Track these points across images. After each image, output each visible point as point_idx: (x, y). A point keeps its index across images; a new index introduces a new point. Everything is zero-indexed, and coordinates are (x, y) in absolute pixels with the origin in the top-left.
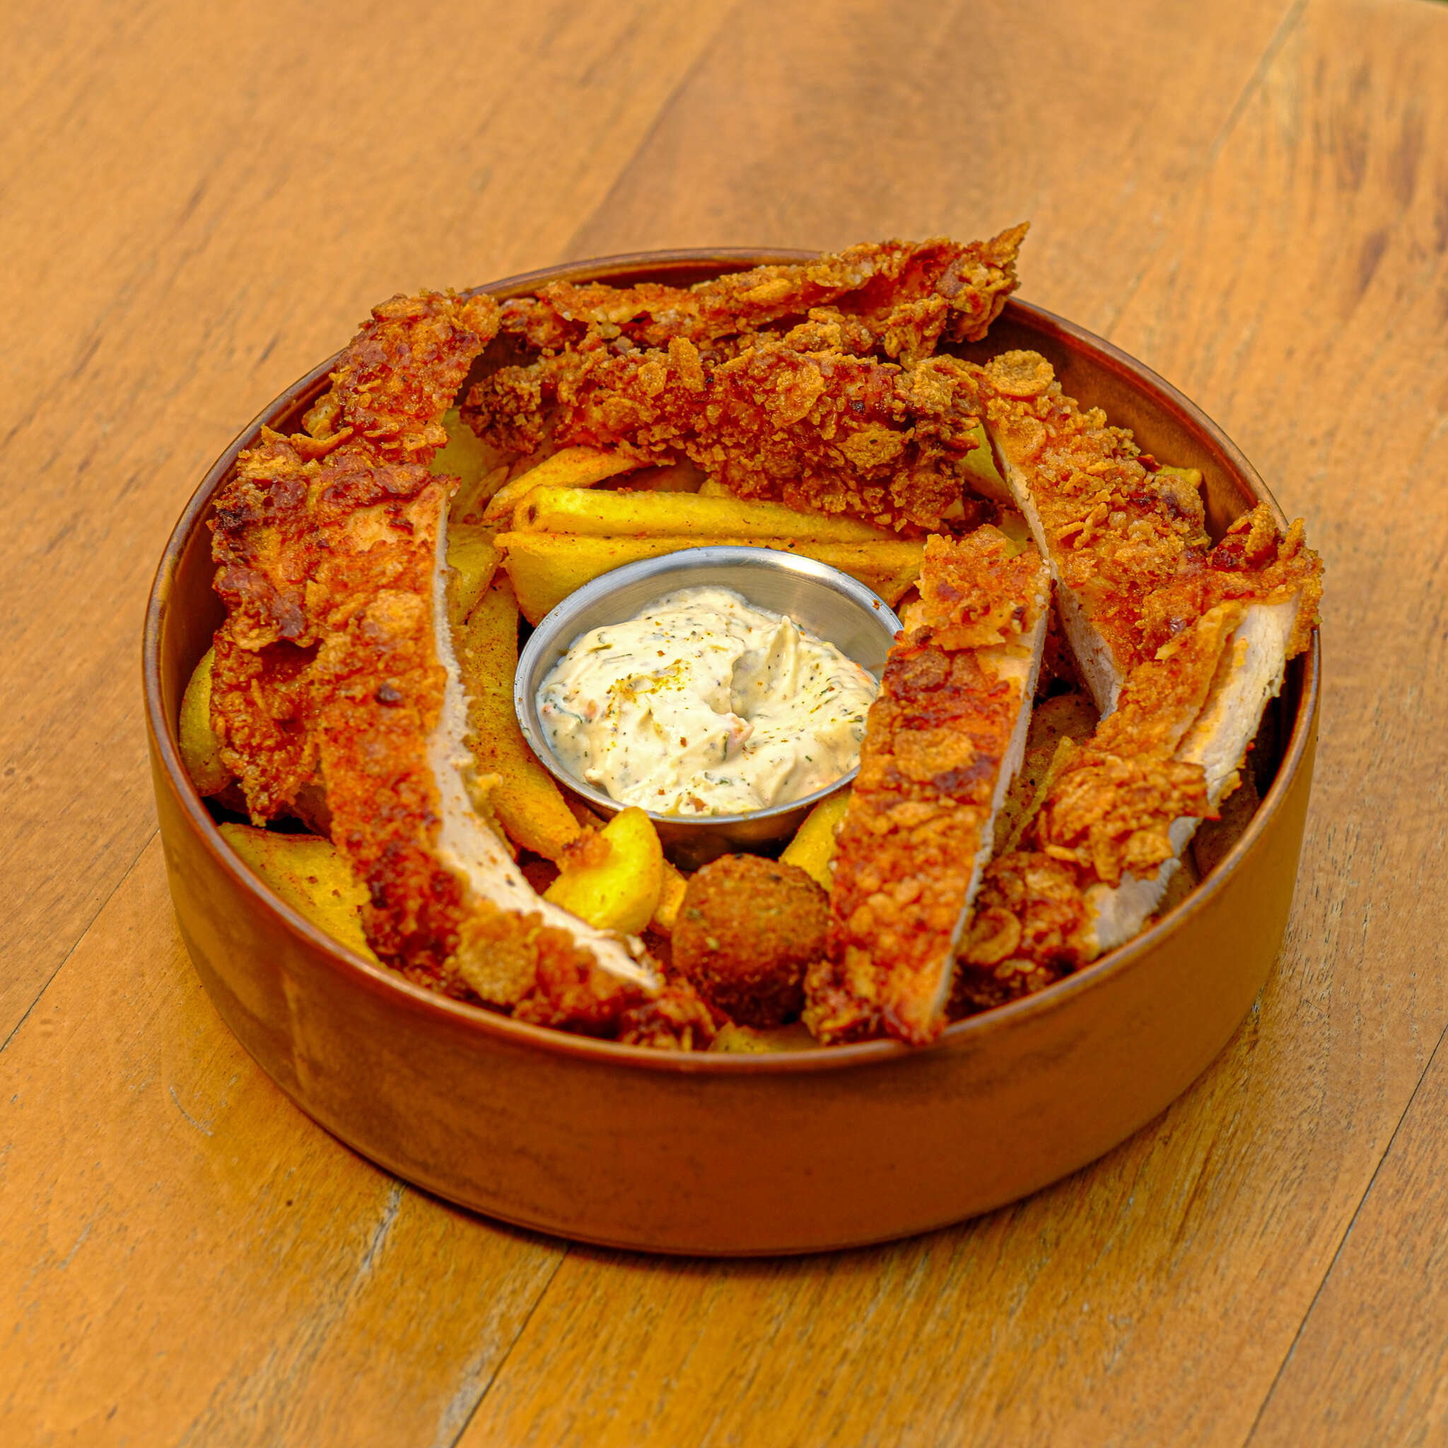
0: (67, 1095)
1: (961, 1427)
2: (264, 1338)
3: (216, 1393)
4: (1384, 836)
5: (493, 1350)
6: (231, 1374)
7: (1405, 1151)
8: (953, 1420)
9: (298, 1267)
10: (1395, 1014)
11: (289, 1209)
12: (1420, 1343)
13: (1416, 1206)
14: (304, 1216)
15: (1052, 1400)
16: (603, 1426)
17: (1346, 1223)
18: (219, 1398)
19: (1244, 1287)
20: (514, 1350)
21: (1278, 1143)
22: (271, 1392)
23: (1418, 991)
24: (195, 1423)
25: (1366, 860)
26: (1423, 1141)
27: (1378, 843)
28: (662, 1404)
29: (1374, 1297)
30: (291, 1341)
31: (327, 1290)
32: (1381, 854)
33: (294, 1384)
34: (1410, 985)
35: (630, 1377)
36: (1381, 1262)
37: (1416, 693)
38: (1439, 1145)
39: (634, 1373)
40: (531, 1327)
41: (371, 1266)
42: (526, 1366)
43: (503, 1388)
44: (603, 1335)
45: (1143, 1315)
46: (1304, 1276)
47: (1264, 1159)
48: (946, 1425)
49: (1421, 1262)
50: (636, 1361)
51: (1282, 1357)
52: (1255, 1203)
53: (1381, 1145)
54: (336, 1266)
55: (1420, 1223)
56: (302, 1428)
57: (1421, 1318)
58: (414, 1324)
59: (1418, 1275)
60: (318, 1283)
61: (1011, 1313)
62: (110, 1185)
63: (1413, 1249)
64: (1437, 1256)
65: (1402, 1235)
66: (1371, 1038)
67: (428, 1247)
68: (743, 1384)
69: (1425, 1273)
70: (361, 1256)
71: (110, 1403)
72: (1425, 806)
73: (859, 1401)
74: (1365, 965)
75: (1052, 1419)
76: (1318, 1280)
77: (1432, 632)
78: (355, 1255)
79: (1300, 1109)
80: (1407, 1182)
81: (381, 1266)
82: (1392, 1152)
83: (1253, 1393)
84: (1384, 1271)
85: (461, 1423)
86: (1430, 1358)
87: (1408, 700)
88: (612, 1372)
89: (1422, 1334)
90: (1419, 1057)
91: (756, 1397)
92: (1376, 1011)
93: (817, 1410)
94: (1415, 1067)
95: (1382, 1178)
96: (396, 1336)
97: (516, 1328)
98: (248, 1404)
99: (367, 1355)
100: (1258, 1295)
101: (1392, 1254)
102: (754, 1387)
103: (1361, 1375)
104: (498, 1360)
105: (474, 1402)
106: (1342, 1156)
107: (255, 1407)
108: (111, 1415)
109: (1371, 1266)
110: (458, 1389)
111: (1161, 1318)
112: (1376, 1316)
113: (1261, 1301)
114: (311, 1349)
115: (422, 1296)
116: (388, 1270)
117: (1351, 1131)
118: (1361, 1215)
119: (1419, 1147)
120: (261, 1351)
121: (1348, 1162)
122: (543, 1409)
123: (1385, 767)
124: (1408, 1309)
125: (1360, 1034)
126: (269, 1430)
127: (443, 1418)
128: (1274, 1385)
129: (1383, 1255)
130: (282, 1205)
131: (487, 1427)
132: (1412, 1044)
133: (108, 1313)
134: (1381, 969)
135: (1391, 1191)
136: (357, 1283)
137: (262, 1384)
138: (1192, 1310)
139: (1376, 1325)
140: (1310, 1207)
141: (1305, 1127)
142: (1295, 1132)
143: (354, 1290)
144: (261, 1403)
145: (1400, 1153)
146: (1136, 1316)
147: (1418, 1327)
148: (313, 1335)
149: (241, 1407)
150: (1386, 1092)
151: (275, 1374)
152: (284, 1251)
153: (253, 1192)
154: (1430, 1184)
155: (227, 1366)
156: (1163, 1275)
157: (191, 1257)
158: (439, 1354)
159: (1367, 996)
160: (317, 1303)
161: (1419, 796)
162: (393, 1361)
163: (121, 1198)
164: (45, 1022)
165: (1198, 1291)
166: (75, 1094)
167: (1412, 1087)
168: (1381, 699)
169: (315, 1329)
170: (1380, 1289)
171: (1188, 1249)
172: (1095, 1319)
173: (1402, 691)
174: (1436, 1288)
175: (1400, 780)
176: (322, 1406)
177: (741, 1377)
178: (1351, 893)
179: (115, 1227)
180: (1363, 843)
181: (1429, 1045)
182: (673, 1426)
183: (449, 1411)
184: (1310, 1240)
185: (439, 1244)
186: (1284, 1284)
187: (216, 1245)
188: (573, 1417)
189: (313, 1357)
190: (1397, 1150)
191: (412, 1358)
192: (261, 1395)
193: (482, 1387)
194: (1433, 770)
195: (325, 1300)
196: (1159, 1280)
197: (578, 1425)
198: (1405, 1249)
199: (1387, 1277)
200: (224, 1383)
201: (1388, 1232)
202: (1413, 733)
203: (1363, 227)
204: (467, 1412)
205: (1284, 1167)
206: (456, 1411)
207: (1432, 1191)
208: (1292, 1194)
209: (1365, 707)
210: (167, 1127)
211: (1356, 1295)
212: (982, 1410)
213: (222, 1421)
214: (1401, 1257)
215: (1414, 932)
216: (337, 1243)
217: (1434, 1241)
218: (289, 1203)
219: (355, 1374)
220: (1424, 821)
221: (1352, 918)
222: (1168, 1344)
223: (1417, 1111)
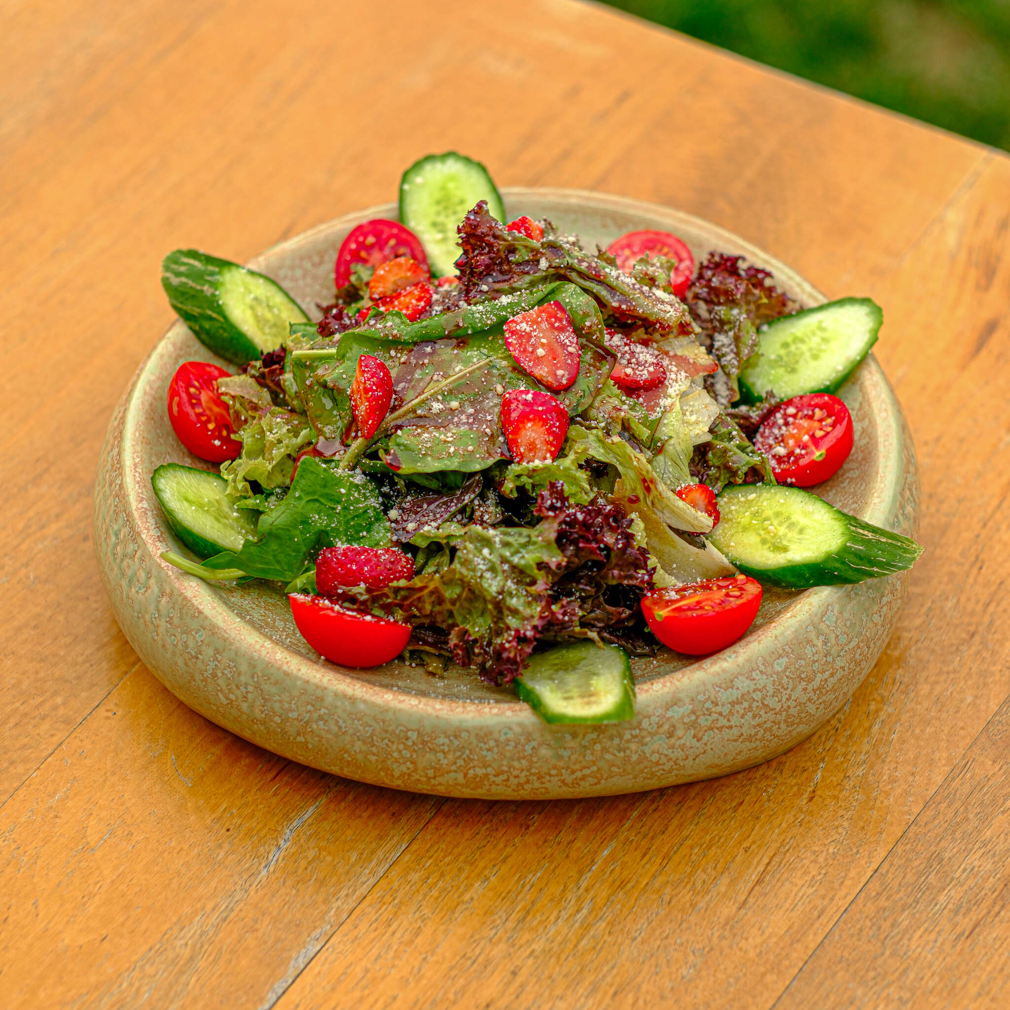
0: (112, 754)
1: (591, 1002)
2: (199, 905)
3: (165, 934)
4: (917, 683)
5: (329, 927)
6: (175, 924)
7: (888, 872)
8: (587, 997)
9: (226, 867)
10: (900, 791)
11: (228, 833)
12: (871, 984)
13: (886, 904)
14: (235, 838)
15: (647, 992)
16: (384, 977)
17: (843, 909)
18: (166, 937)
19: (774, 940)
20: (341, 929)
21: (813, 858)
22: (197, 936)
23: (917, 778)
24: (150, 949)
25: (903, 697)
26: (900, 867)
27: (912, 687)
28: (420, 970)
29: (850, 954)
30: (214, 909)
31: (240, 883)
32: (913, 694)
33: (211, 933)
34: (913, 774)
35: (405, 951)
36: (859, 934)
37: (955, 600)
38: (909, 870)
39: (407, 949)
40: (353, 917)
41: (268, 871)
42: (346, 939)
43: (330, 950)
44: (394, 926)
45: (712, 949)
46: (811, 937)
47: (803, 866)
48: (583, 1000)
49: (882, 937)
50: (410, 942)
51: (787, 983)
52: (791, 891)
53: (875, 866)
54: (248, 869)
55: (887, 913)
56: (211, 958)
57: (875, 969)
58: (286, 907)
59: (879, 944)
60: (236, 878)
61: (634, 939)
62: (127, 808)
63: (879, 928)
64: (892, 934)
65: (875, 920)
66: (882, 802)
67: (303, 864)
68: (469, 962)
69: (883, 943)
70: (263, 865)
71: (104, 932)
72: (945, 669)
73: (534, 980)
74: (888, 760)
75: (645, 1003)
76: (820, 940)
77: (973, 565)
78: (260, 864)
79: (830, 840)
80: (884, 890)
81: (274, 871)
82: (880, 871)
83: (766, 1001)
84: (859, 940)
85: (302, 966)
86: (875, 993)
87: (950, 604)
88: (395, 947)
89: (874, 978)
90: (908, 817)
91: (475, 971)
92: (889, 787)
93: (509, 983)
94: (904, 823)
95: (870, 885)
96: (275, 913)
97: (345, 916)
98: (182, 942)
99: (256, 921)
100: (781, 945)
101: (867, 930)
102: (476, 965)
103: (832, 998)
104: (330, 933)
105: (312, 955)
106: (849, 870)
107: (186, 944)
108: (103, 940)
109: (852, 936)
110: (304, 948)
111: (721, 953)
112: (849, 965)
113: (782, 949)
114: (224, 915)
115: (294, 892)
116: (277, 874)
117: (858, 856)
118: (853, 906)
119: (897, 869)
120: (195, 913)
121: (852, 874)
122: (351, 964)
123: (926, 643)
124: (868, 963)
125: (876, 799)
126: (191, 959)
127: (292, 963)
128: (780, 998)
129: (861, 930)
130: (224, 831)
131: (317, 971)
132: (906, 809)
133: (113, 881)
134: (897, 762)
135: (874, 894)
136: (258, 880)
137: (192, 931)
138: (741, 949)
139: (847, 971)
140: (823, 897)
141: (831, 850)
142: (825, 853)
143: (256, 883)
144: (190, 943)
145: (884, 872)
146: (707, 949)
147: (872, 974)
148: (227, 907)
149: (179, 943)
150: (884, 836)
151: (201, 926)
152: (220, 857)
153: (209, 821)
154: (898, 892)
155: (174, 919)
156: (728, 927)
157: (166, 854)
158: (298, 926)
159: (885, 777)
160: (233, 889)
161: (944, 662)
162: (270, 927)
163: (132, 816)
164: (107, 711)
165: (747, 939)
166: (117, 754)
167: (900, 834)
168: (933, 602)
169: (229, 904)
170: (854, 950)
171: (746, 914)
172: (682, 949)
173: (947, 599)
174: (887, 953)
175: (933, 651)
176: (225, 948)
177: (469, 958)
178: (889, 716)
179: (126, 833)
180: (903, 687)
181: (916, 810)
182: (424, 982)
183: (297, 959)
184: (819, 917)
185: (309, 863)
186: (798, 941)
187: (181, 850)
188: (367, 971)
189: (224, 920)
190: (883, 870)
191: (281, 926)
192: (190, 938)
193: (318, 948)
194: (954, 648)
195: (238, 888)
196: (725, 930)
197: (369, 975)
198: (875, 928)
199: (860, 943)
200: (171, 928)
201: (867, 917)
202: (948, 624)
203: (986, 315)
204: (306, 961)
205: (814, 872)
206: (300, 960)
207: (898, 896)
208: (814, 888)
209: (922, 605)
210: (166, 778)
211: (839, 952)
212: (606, 993)
213: (165, 950)
214: (871, 933)
215: (922, 743)
216: (251, 856)
217: (892, 926)
218: (228, 830)
219: (247, 932)
220: (942, 678)
221: (886, 731)
222: (722, 967)
223: (900, 849)
